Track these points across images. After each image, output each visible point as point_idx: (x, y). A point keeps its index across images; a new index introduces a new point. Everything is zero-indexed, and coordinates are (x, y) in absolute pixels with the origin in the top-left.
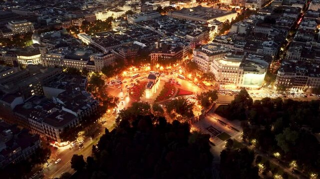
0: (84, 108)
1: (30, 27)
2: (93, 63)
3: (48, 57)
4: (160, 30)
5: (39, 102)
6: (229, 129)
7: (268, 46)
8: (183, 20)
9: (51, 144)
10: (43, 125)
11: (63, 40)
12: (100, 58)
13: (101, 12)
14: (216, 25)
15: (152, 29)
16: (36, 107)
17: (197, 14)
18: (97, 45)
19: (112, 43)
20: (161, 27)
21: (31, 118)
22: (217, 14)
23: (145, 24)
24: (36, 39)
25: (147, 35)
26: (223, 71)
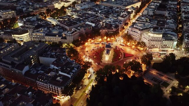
0: (74, 71)
1: (14, 15)
2: (65, 38)
3: (34, 35)
4: (99, 14)
5: (40, 68)
6: (165, 79)
7: (172, 23)
8: (111, 7)
9: (54, 97)
10: (48, 85)
11: (39, 22)
12: (70, 34)
13: (57, 3)
14: (133, 10)
15: (94, 13)
16: (39, 72)
17: (118, 3)
18: (62, 25)
19: (72, 24)
20: (99, 12)
21: (39, 80)
22: (130, 3)
23: (88, 10)
24: (20, 23)
25: (93, 18)
26: (152, 41)
